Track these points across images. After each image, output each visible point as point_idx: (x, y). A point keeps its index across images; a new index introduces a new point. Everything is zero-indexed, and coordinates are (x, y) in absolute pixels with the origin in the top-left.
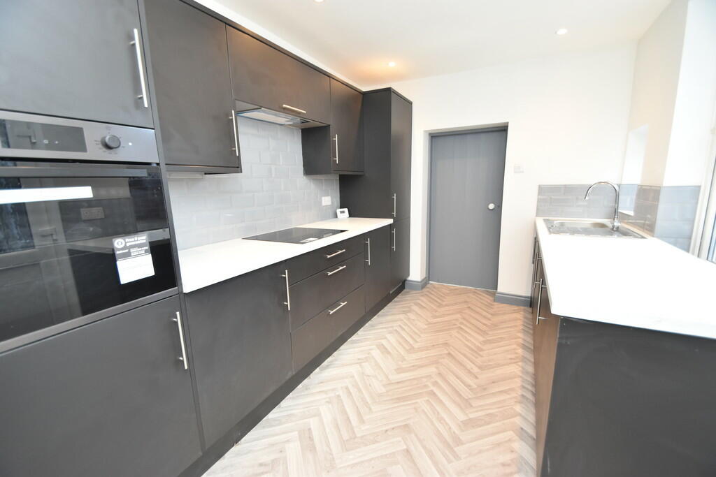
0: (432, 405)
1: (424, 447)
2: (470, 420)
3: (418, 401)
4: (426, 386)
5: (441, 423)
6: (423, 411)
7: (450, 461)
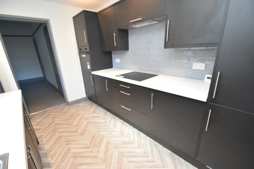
0: (84, 145)
1: (74, 136)
2: (69, 153)
3: (89, 142)
4: (94, 148)
5: (76, 143)
6: (84, 141)
7: (66, 139)
